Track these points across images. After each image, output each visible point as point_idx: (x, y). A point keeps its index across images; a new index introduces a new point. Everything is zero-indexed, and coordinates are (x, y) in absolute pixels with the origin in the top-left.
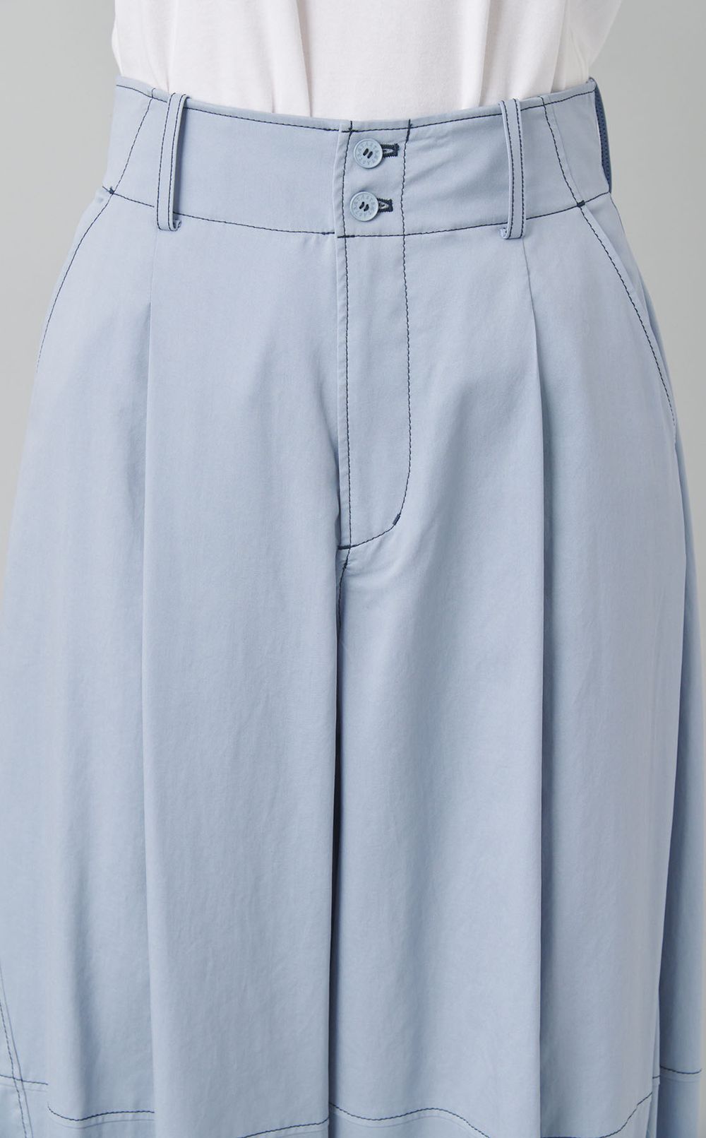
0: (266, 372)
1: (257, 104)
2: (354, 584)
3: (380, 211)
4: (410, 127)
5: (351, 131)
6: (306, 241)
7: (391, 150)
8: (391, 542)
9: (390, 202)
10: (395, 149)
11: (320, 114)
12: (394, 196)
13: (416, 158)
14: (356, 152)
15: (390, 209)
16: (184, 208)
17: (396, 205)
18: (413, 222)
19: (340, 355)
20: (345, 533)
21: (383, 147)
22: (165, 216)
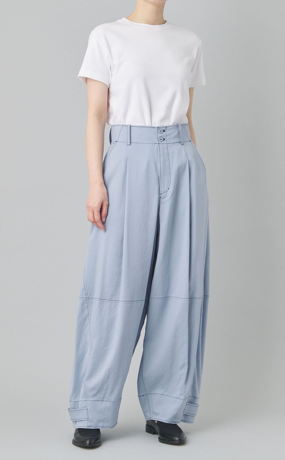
0: (148, 165)
1: (142, 125)
2: (162, 200)
3: (163, 140)
4: (166, 127)
5: (158, 128)
6: (152, 145)
7: (164, 131)
8: (168, 193)
9: (164, 139)
10: (165, 130)
11: (153, 126)
12: (165, 138)
13: (167, 132)
14: (159, 131)
15: (165, 140)
16: (132, 142)
17: (165, 139)
18: (168, 142)
19: (159, 162)
20: (160, 192)
21: (163, 130)
22: (129, 143)
